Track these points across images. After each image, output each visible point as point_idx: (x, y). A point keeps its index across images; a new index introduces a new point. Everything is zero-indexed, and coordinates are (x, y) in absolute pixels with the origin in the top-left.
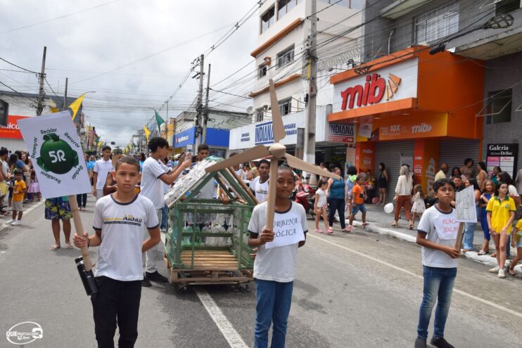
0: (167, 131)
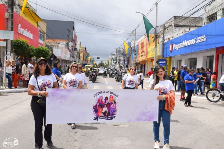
0: (156, 37)
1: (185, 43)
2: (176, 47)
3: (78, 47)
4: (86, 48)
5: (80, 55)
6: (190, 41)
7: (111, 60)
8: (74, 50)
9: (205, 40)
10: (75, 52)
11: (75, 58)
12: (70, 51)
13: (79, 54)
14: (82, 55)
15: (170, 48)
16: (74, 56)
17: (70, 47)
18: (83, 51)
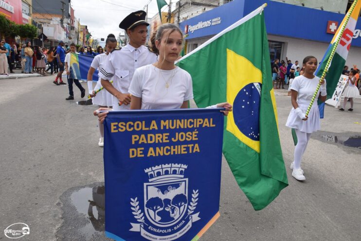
0: (170, 16)
1: (200, 25)
2: (192, 29)
3: (76, 25)
4: (86, 27)
5: (78, 35)
6: (205, 22)
7: (119, 43)
8: (71, 29)
9: (219, 22)
10: (72, 31)
11: (73, 40)
12: (66, 30)
13: (77, 33)
14: (81, 35)
15: (186, 29)
16: (72, 36)
17: (65, 25)
18: (82, 30)
